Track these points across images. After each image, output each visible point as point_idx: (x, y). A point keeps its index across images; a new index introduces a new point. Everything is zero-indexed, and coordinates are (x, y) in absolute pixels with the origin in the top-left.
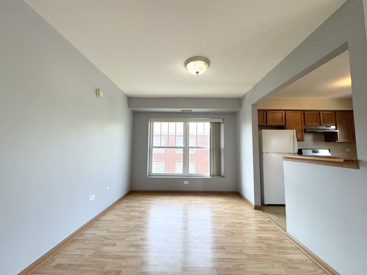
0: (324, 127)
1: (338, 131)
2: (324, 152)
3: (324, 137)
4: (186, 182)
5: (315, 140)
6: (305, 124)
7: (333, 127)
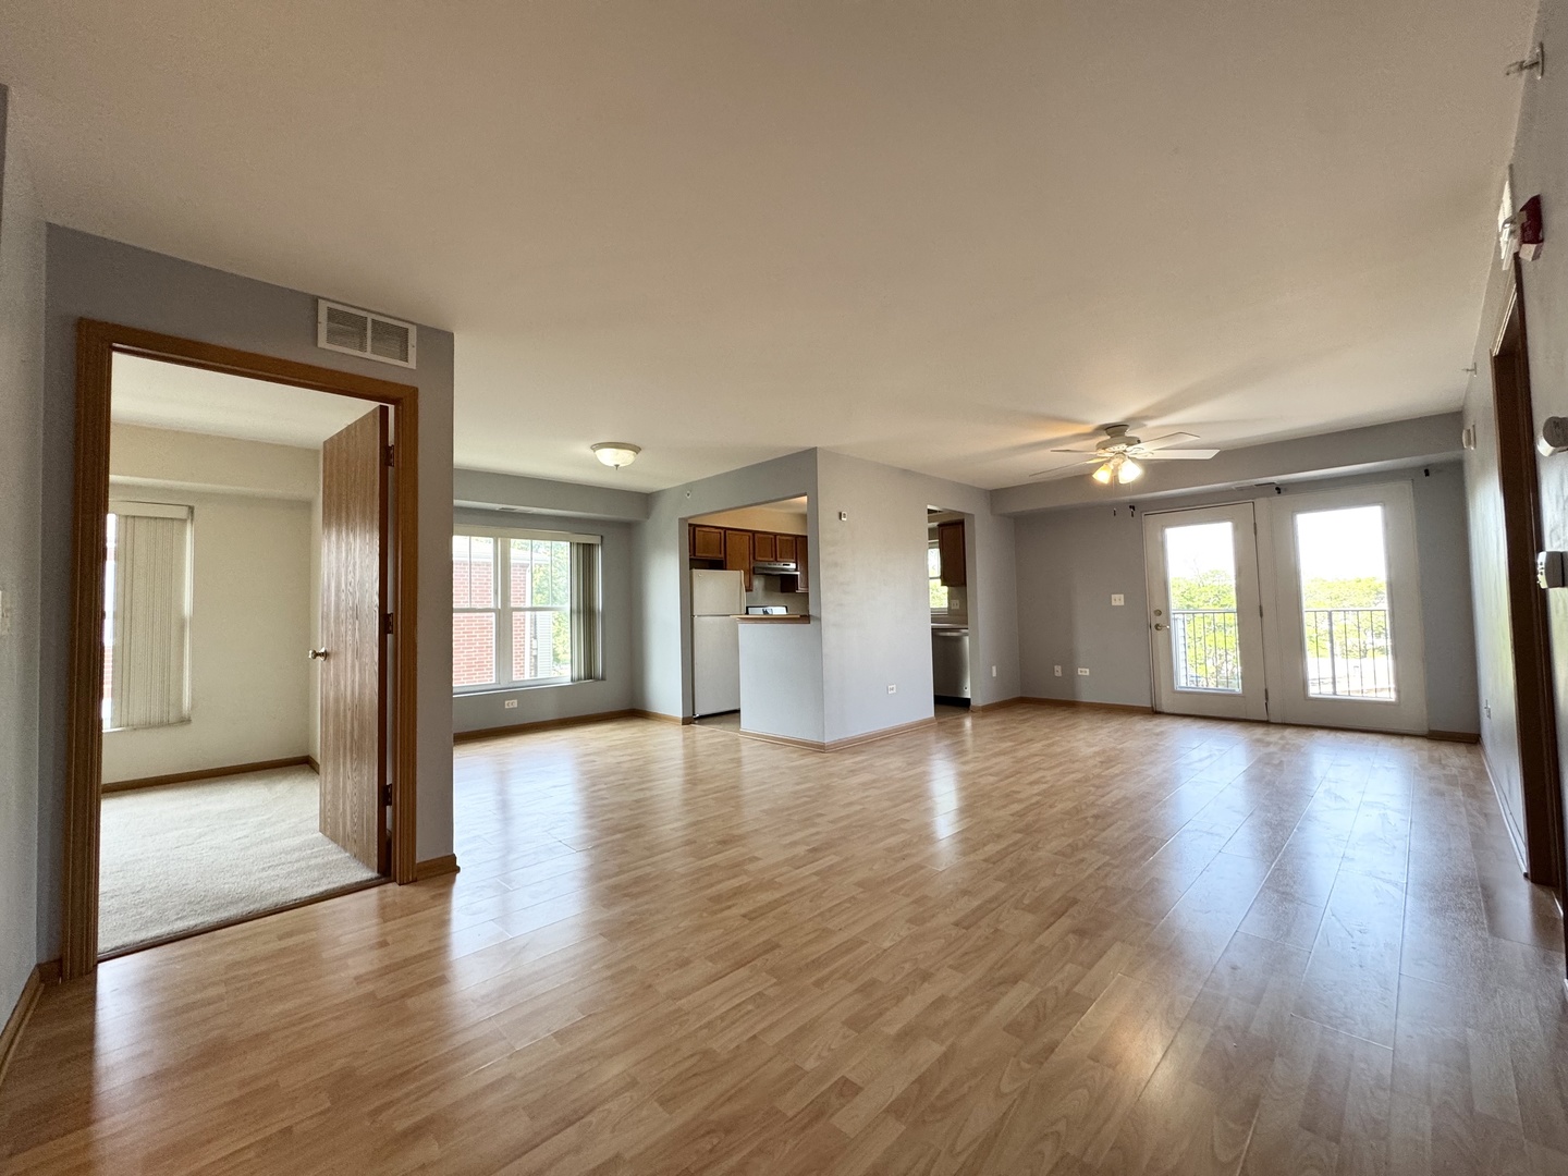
0: (781, 566)
1: (798, 573)
2: (780, 611)
3: (779, 582)
4: (512, 704)
5: (768, 588)
6: (754, 558)
7: (793, 566)
